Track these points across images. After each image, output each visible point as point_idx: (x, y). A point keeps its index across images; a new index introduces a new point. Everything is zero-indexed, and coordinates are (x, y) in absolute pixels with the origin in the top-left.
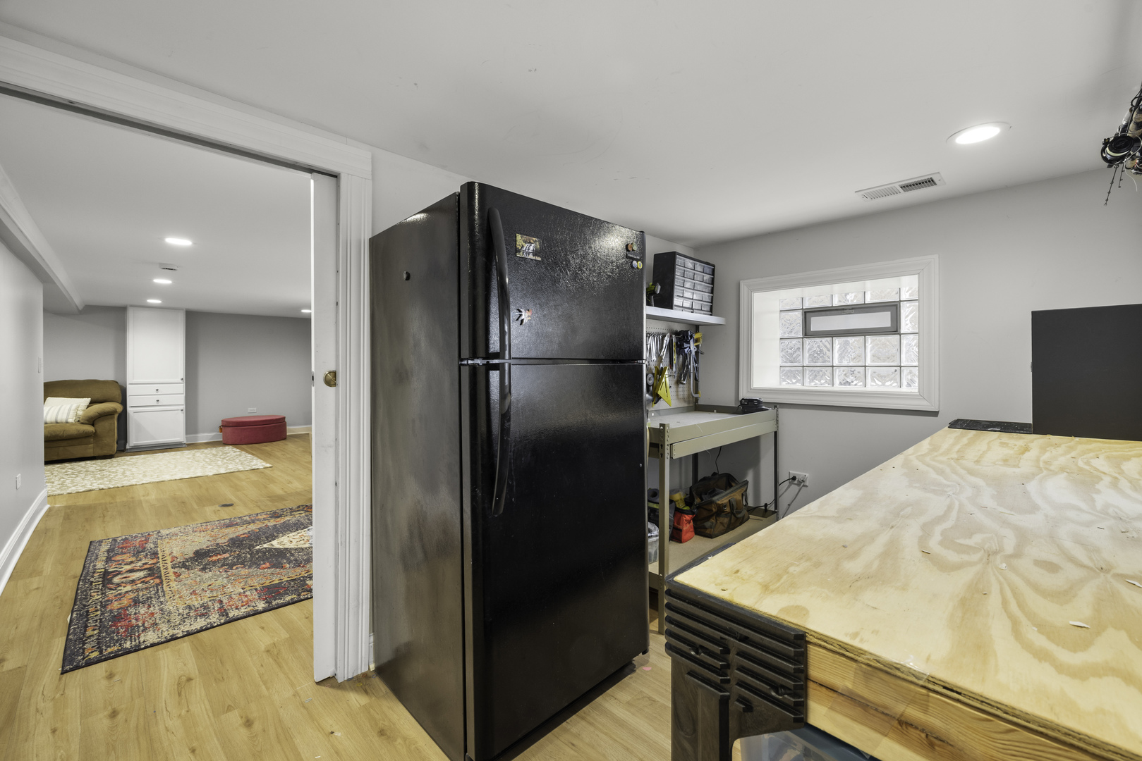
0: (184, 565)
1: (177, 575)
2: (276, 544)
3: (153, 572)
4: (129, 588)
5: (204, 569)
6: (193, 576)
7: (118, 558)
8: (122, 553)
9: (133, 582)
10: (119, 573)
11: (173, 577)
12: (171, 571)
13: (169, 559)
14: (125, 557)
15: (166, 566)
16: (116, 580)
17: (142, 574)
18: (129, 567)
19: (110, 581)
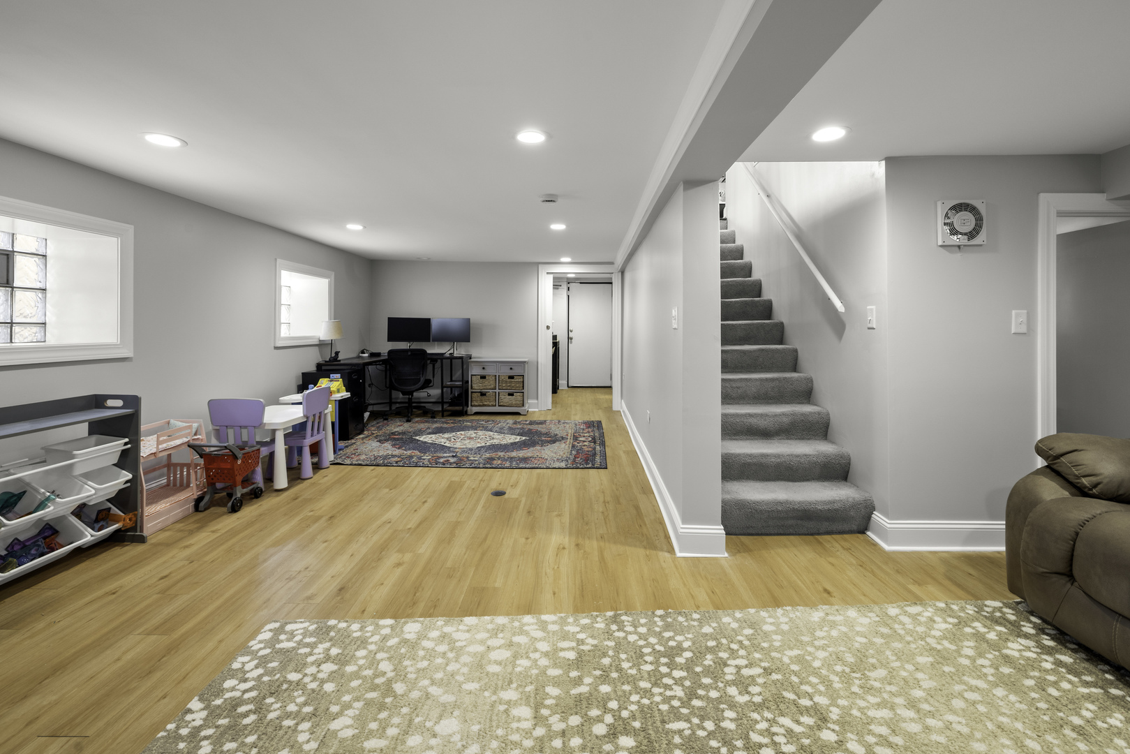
0: (563, 438)
1: (567, 435)
2: (518, 439)
3: (575, 438)
4: (586, 435)
5: (557, 435)
6: (560, 433)
7: (590, 449)
8: (588, 451)
9: (584, 437)
10: (589, 441)
11: (569, 435)
12: (569, 437)
13: (568, 443)
14: (587, 449)
15: (570, 441)
16: (590, 439)
17: (580, 439)
18: (585, 443)
19: (593, 439)
